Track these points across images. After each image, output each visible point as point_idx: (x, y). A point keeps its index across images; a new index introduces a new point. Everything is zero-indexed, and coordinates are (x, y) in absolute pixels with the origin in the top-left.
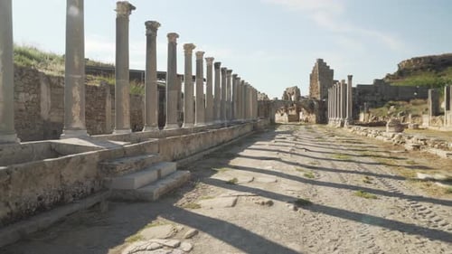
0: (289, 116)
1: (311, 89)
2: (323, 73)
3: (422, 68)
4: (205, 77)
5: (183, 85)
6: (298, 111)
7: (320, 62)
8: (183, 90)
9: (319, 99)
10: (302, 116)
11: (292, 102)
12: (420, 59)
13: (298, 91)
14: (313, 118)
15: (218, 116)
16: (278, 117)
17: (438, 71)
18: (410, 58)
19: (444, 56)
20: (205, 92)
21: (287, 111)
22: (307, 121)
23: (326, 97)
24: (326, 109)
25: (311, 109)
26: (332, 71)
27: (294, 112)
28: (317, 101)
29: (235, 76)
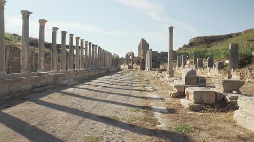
0: (128, 66)
1: (139, 53)
2: (144, 45)
3: (201, 42)
4: (84, 46)
5: (75, 50)
6: (133, 64)
7: (143, 40)
8: (75, 53)
9: (142, 58)
10: (134, 66)
11: (130, 59)
12: (200, 38)
13: (133, 54)
14: (139, 67)
15: (91, 65)
16: (122, 67)
17: (208, 44)
18: (195, 37)
19: (212, 37)
20: (84, 54)
21: (127, 64)
22: (136, 69)
23: (145, 57)
24: (145, 63)
25: (138, 63)
26: (149, 45)
27: (131, 64)
28: (141, 59)
29: (99, 48)
